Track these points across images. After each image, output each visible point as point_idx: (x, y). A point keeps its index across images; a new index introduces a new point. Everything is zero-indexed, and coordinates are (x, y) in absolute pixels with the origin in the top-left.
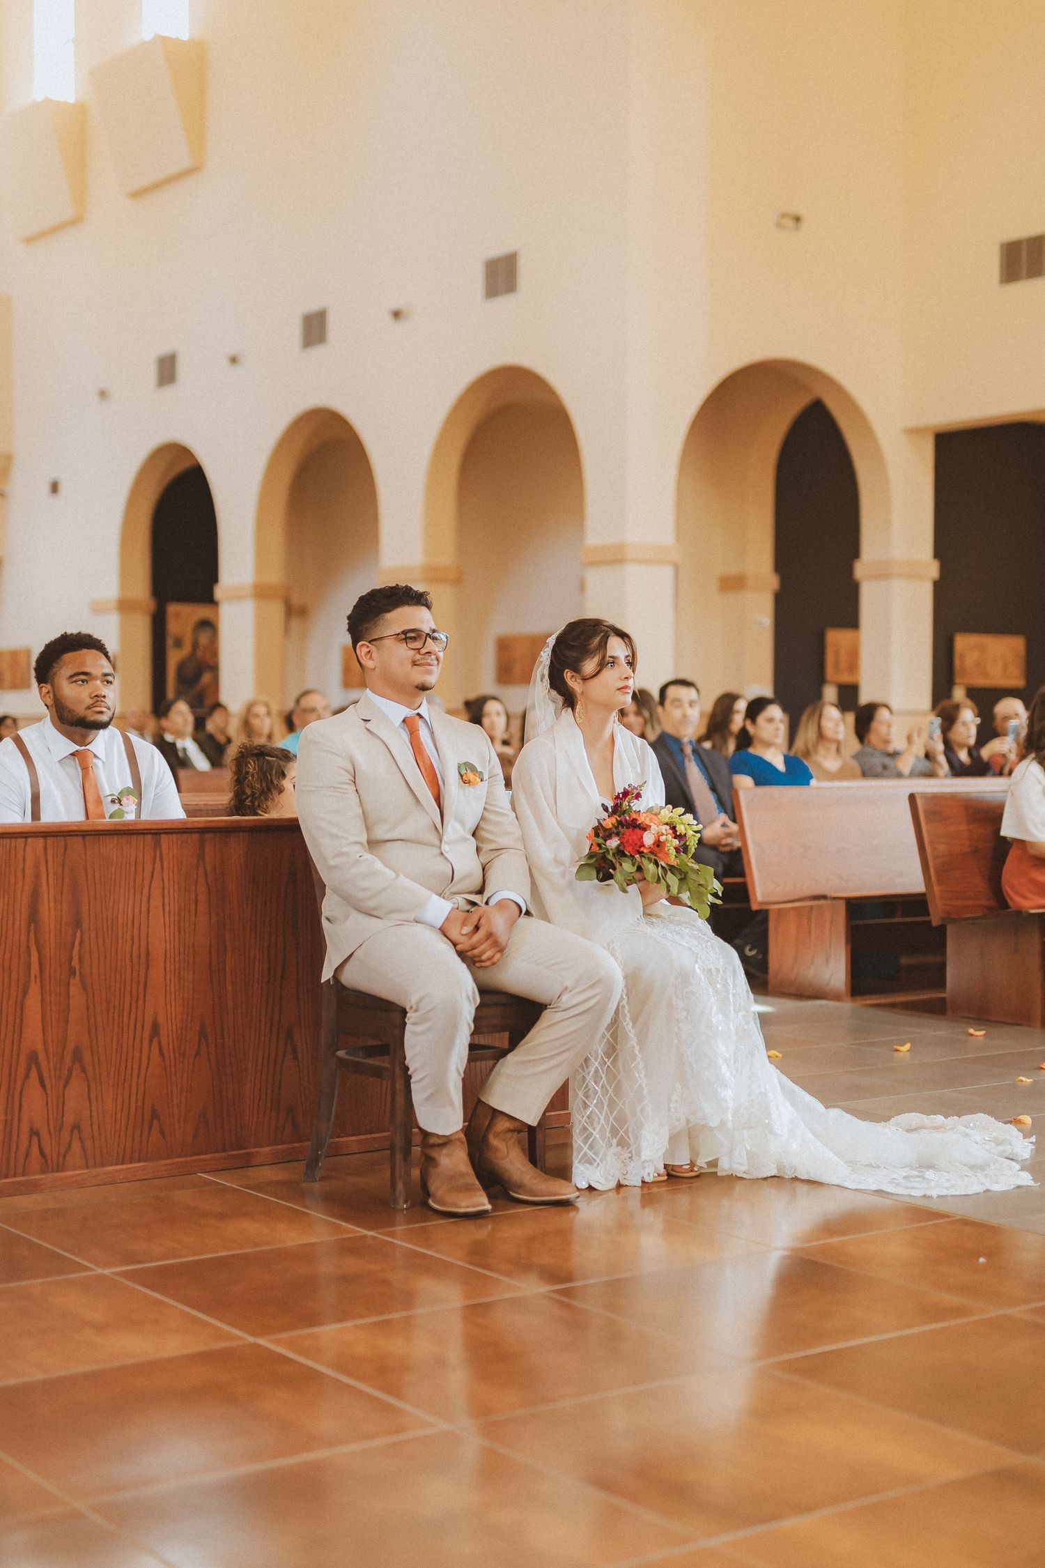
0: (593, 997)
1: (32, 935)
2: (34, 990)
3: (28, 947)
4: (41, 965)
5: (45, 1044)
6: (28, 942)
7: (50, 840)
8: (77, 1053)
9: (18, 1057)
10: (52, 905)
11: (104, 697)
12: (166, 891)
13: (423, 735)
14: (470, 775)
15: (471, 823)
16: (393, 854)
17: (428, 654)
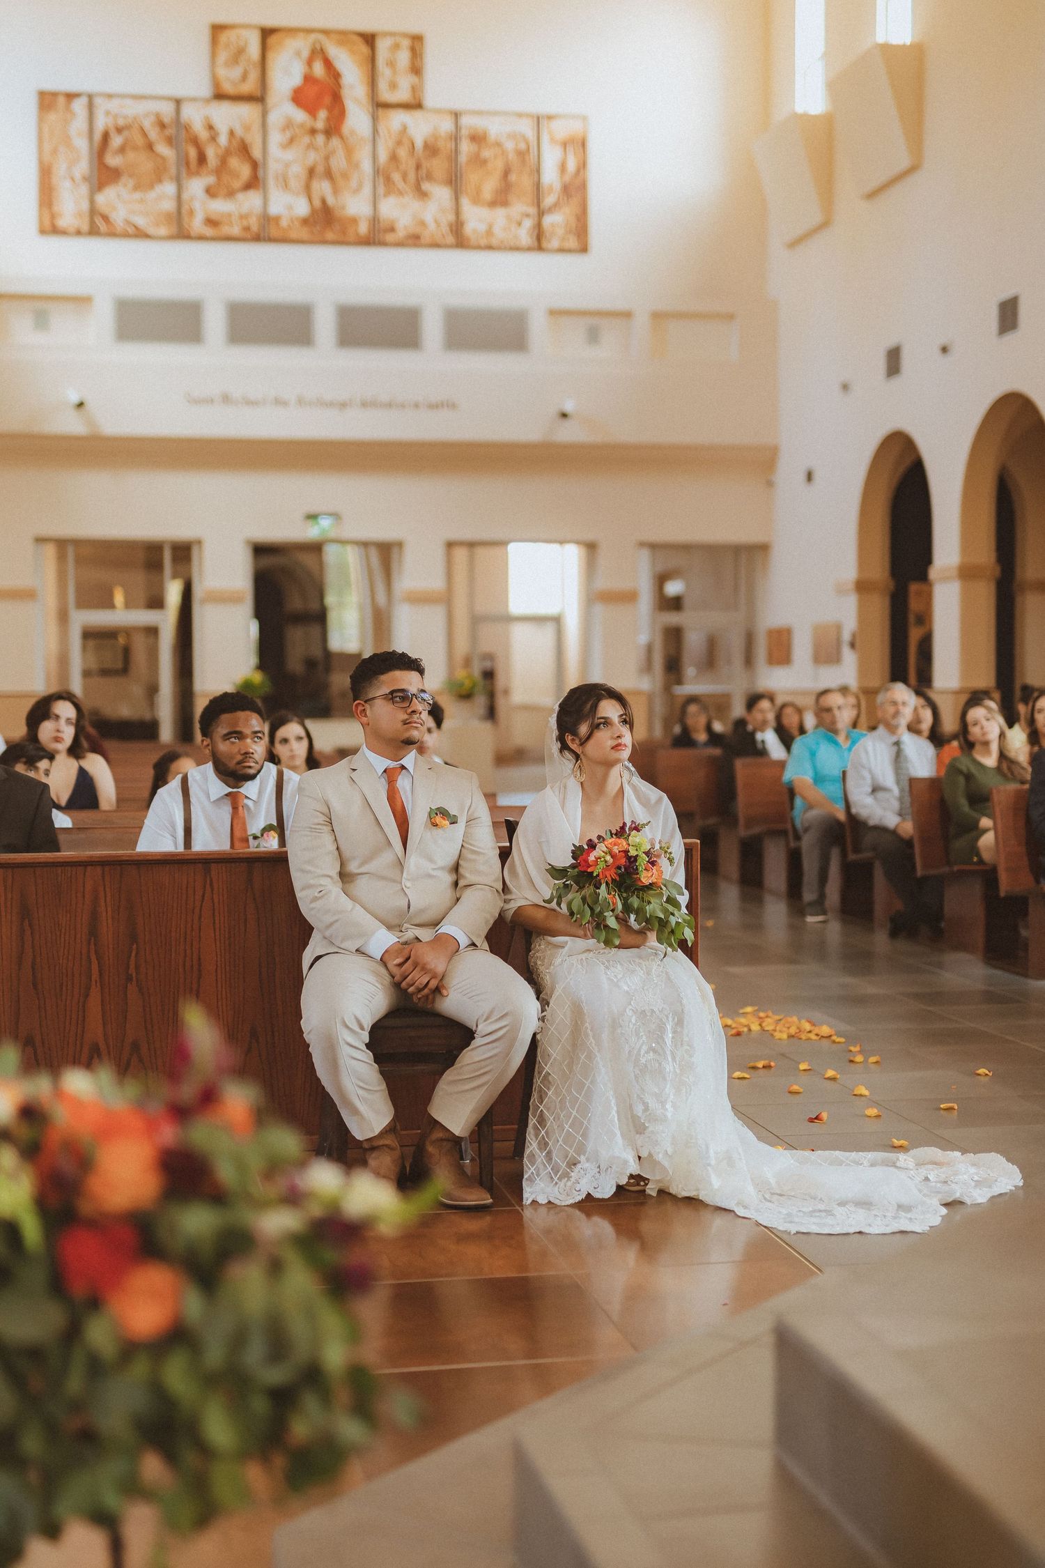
0: (501, 1028)
1: (92, 946)
2: (95, 994)
3: (89, 957)
4: (100, 971)
5: (105, 1035)
6: (89, 952)
7: (107, 868)
8: (135, 1047)
9: (82, 1047)
10: (110, 921)
11: (253, 753)
12: (217, 914)
13: (403, 783)
14: (438, 819)
15: (441, 863)
16: (362, 886)
17: (414, 712)
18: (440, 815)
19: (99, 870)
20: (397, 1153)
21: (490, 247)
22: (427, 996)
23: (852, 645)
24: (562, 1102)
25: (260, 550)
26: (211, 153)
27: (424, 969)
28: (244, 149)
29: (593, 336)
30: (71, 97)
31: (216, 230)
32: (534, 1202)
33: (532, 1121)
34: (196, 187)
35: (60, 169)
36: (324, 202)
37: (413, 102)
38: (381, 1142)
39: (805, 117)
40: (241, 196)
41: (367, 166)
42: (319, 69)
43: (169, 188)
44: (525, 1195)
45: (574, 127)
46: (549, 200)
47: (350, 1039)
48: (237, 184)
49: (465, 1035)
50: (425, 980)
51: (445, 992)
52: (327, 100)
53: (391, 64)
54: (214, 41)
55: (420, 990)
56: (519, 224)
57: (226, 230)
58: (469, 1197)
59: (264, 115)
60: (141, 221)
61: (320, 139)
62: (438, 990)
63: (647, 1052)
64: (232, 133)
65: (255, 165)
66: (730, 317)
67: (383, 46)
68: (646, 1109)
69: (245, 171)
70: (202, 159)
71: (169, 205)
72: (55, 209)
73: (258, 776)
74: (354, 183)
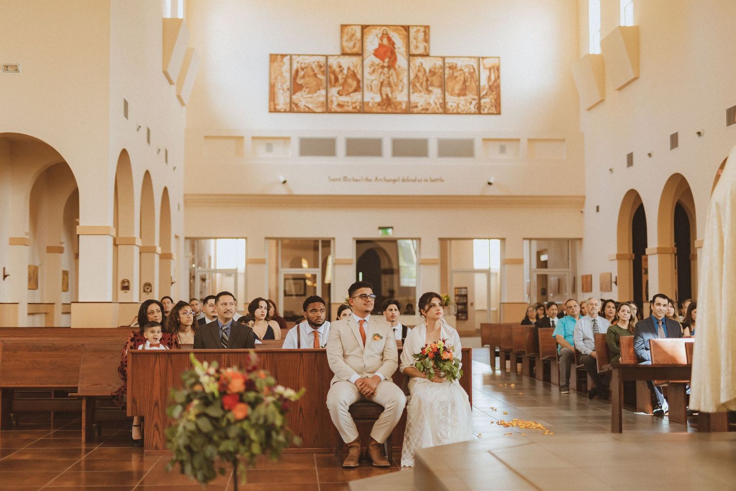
11: (320, 317)
13: (365, 325)
14: (376, 337)
15: (377, 352)
16: (350, 360)
17: (368, 301)
18: (377, 336)
19: (265, 355)
20: (360, 448)
21: (458, 113)
22: (369, 396)
23: (616, 283)
24: (415, 432)
25: (359, 242)
26: (340, 77)
27: (369, 387)
28: (354, 75)
29: (503, 150)
30: (283, 56)
31: (342, 109)
32: (404, 466)
33: (405, 439)
34: (334, 91)
35: (278, 86)
36: (387, 95)
37: (425, 54)
38: (354, 445)
39: (594, 55)
40: (352, 95)
41: (405, 81)
42: (385, 42)
43: (323, 92)
44: (402, 464)
45: (495, 61)
46: (483, 93)
47: (342, 408)
48: (351, 90)
49: (381, 408)
50: (368, 390)
51: (375, 394)
52: (389, 54)
53: (416, 39)
54: (342, 31)
55: (367, 394)
56: (471, 103)
57: (346, 109)
58: (381, 463)
59: (363, 61)
60: (311, 106)
61: (386, 70)
62: (373, 394)
63: (442, 415)
64: (349, 68)
65: (358, 82)
66: (563, 140)
67: (412, 31)
68: (441, 434)
69: (355, 84)
70: (337, 80)
71: (323, 99)
72: (276, 102)
73: (323, 325)
74: (400, 88)
